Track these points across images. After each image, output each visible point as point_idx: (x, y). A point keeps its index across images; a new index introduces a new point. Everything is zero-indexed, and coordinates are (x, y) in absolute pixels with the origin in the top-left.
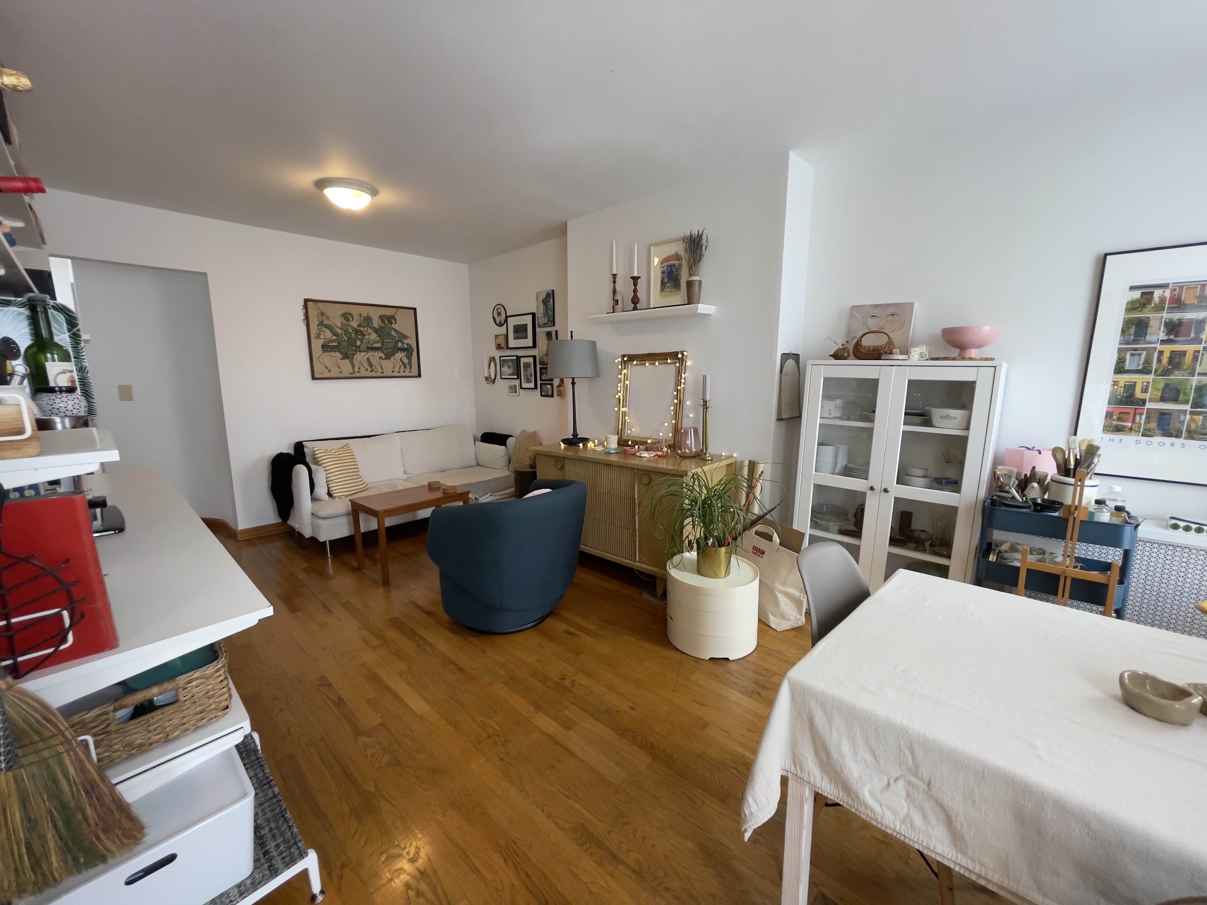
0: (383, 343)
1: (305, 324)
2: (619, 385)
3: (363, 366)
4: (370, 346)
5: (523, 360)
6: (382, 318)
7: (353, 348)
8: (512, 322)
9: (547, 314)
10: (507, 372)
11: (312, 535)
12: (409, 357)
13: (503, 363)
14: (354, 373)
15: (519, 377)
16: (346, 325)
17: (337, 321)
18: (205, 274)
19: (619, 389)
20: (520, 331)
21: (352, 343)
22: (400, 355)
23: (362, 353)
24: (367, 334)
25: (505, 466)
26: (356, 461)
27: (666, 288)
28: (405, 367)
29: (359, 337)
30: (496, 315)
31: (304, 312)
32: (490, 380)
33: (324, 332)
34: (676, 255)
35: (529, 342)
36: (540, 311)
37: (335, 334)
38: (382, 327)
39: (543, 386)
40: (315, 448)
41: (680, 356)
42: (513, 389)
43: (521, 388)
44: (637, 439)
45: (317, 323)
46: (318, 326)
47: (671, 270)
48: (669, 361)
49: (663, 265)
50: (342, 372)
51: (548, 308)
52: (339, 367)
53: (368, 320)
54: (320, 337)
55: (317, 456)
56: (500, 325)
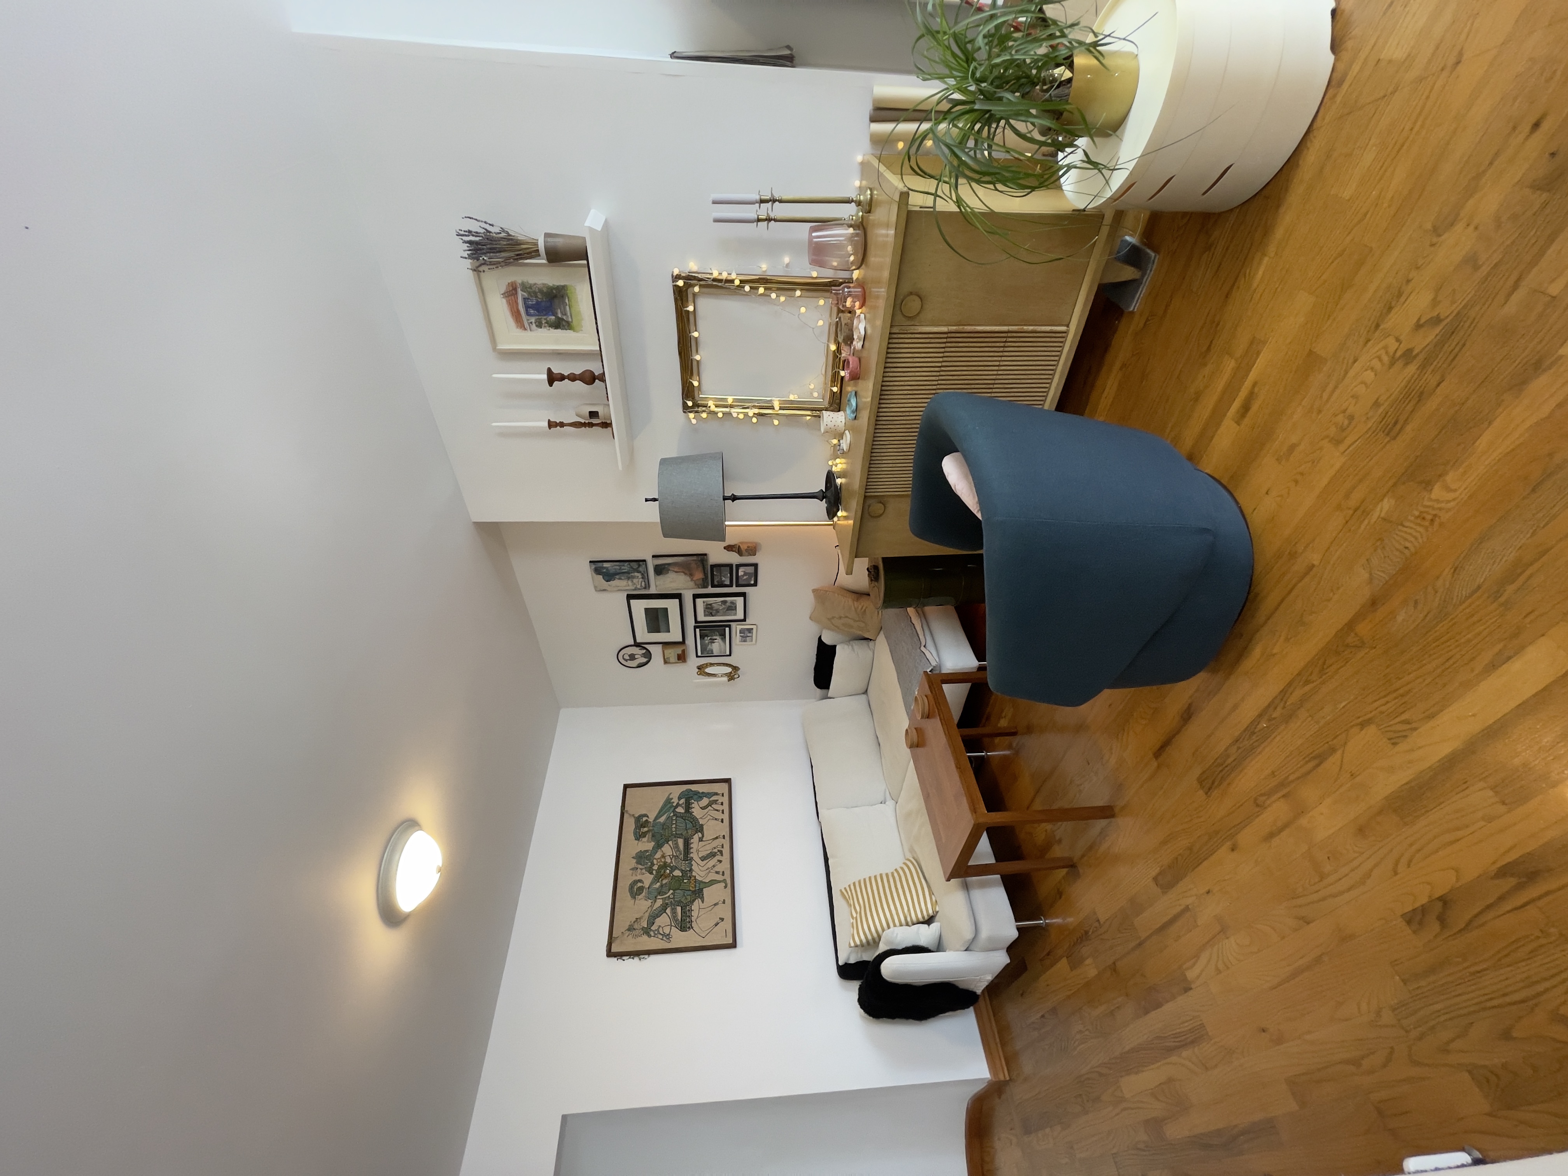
0: (680, 836)
1: (646, 956)
2: (735, 415)
3: (714, 866)
4: (682, 856)
5: (701, 617)
6: (639, 836)
7: (685, 881)
8: (643, 635)
9: (628, 573)
10: (720, 645)
11: (1005, 950)
12: (700, 796)
13: (706, 652)
14: (724, 881)
15: (727, 624)
16: (649, 893)
17: (643, 905)
18: (565, 1118)
19: (741, 416)
20: (656, 620)
21: (677, 884)
22: (696, 811)
23: (693, 867)
24: (663, 860)
25: (868, 645)
26: (870, 878)
27: (564, 317)
28: (715, 802)
29: (668, 871)
30: (634, 663)
31: (628, 957)
32: (734, 674)
33: (660, 926)
34: (509, 296)
35: (672, 605)
36: (624, 585)
37: (663, 909)
38: (653, 836)
39: (741, 582)
40: (850, 943)
41: (680, 283)
42: (746, 634)
43: (744, 620)
44: (830, 374)
45: (645, 937)
46: (650, 936)
47: (532, 307)
48: (691, 308)
49: (526, 325)
50: (724, 900)
51: (618, 571)
52: (715, 905)
53: (641, 858)
54: (668, 933)
55: (864, 941)
56: (648, 655)
